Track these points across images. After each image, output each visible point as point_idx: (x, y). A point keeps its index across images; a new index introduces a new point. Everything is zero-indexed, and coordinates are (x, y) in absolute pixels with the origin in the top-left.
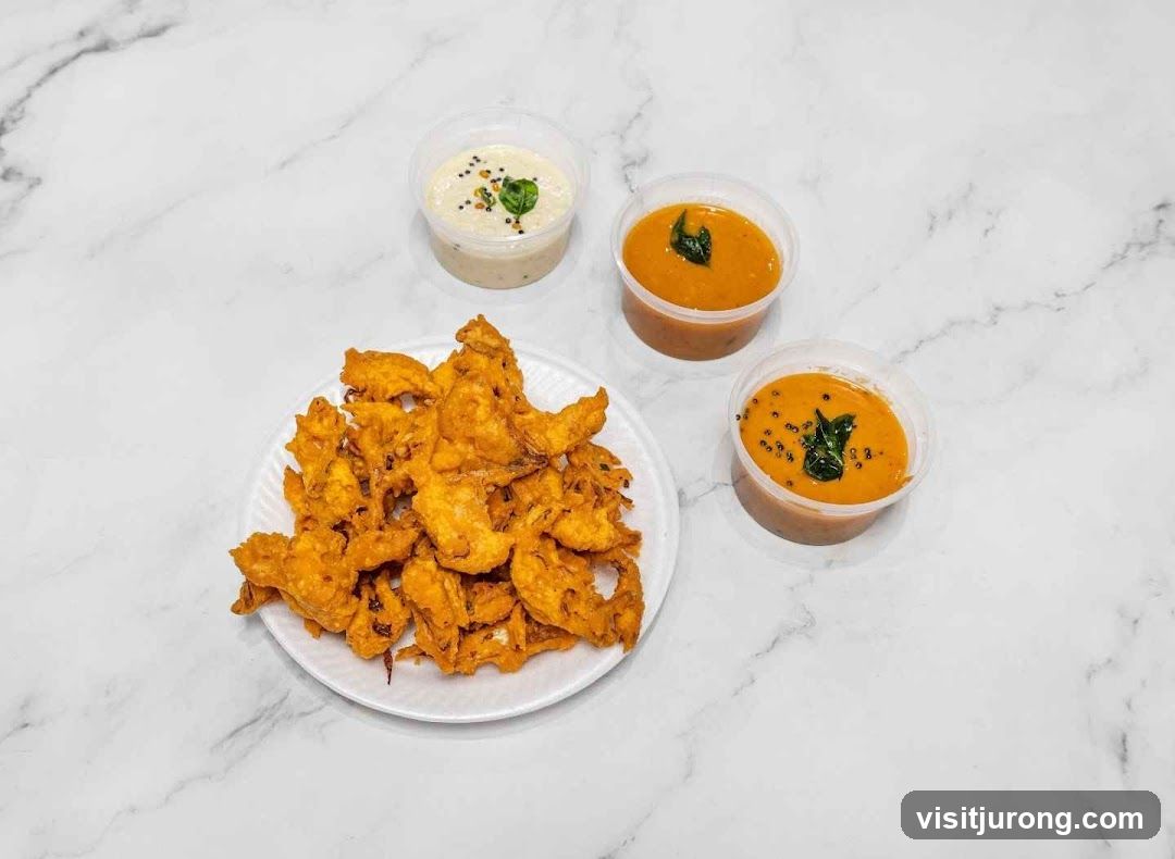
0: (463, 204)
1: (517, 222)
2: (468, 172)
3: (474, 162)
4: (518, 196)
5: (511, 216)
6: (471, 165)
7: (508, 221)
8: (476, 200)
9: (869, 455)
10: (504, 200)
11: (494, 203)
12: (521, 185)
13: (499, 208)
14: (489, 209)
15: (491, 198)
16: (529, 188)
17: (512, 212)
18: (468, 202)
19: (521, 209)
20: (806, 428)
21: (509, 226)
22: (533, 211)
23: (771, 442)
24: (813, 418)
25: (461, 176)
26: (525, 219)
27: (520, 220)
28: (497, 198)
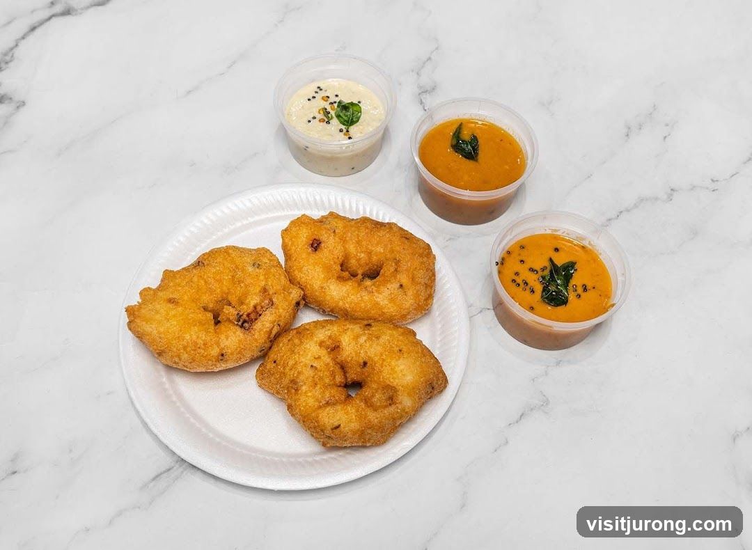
0: (310, 119)
1: (348, 131)
2: (314, 97)
3: (318, 90)
4: (348, 114)
5: (343, 127)
6: (316, 92)
7: (341, 131)
8: (319, 116)
9: (585, 289)
10: (338, 116)
11: (332, 118)
12: (350, 106)
13: (335, 121)
14: (328, 122)
15: (330, 115)
16: (355, 108)
17: (344, 124)
18: (314, 118)
19: (350, 122)
20: (543, 270)
21: (341, 134)
22: (358, 124)
23: (519, 280)
24: (547, 264)
25: (309, 100)
26: (353, 129)
27: (349, 130)
28: (334, 115)
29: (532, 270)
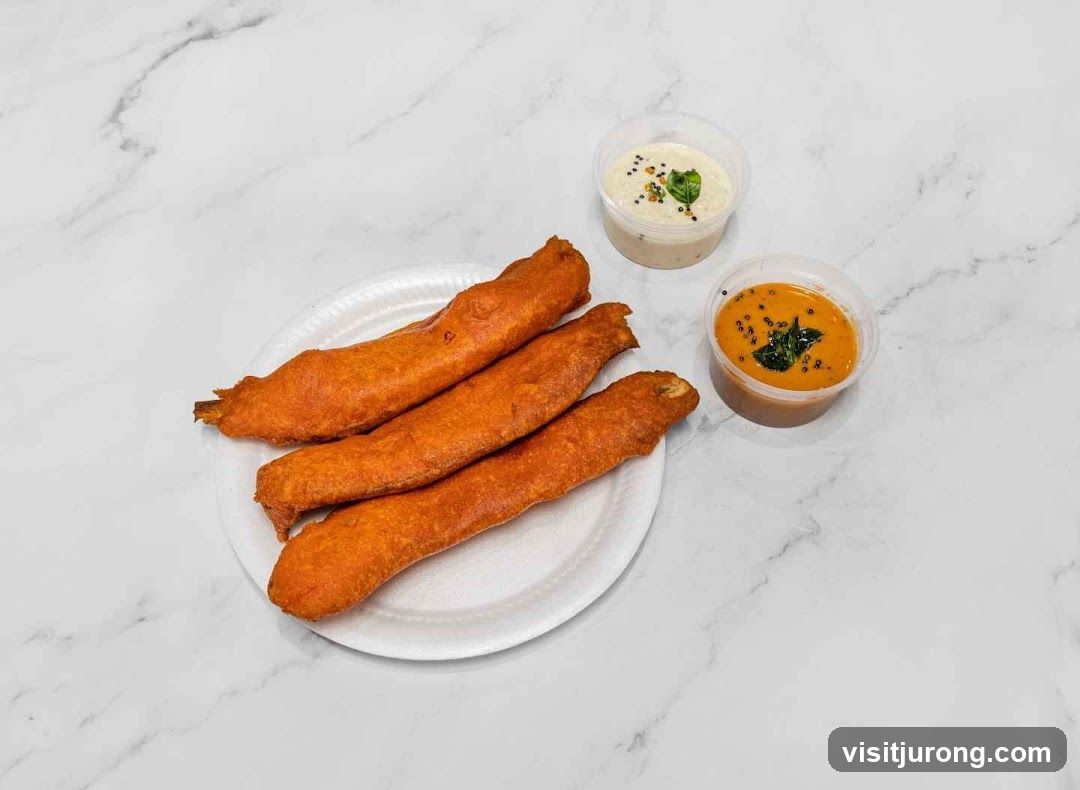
0: (637, 198)
1: (688, 210)
2: (635, 170)
3: (637, 160)
4: (684, 187)
5: (682, 205)
6: (636, 163)
7: (680, 210)
8: (647, 194)
9: (818, 365)
10: (672, 192)
11: (664, 195)
12: (685, 177)
13: (669, 198)
14: (661, 201)
15: (661, 191)
16: (692, 178)
17: (682, 201)
18: (642, 197)
19: (689, 198)
20: (781, 326)
21: (682, 213)
22: (700, 198)
23: (745, 324)
24: (790, 322)
25: (629, 173)
26: (696, 207)
27: (691, 207)
28: (666, 190)
29: (767, 320)
